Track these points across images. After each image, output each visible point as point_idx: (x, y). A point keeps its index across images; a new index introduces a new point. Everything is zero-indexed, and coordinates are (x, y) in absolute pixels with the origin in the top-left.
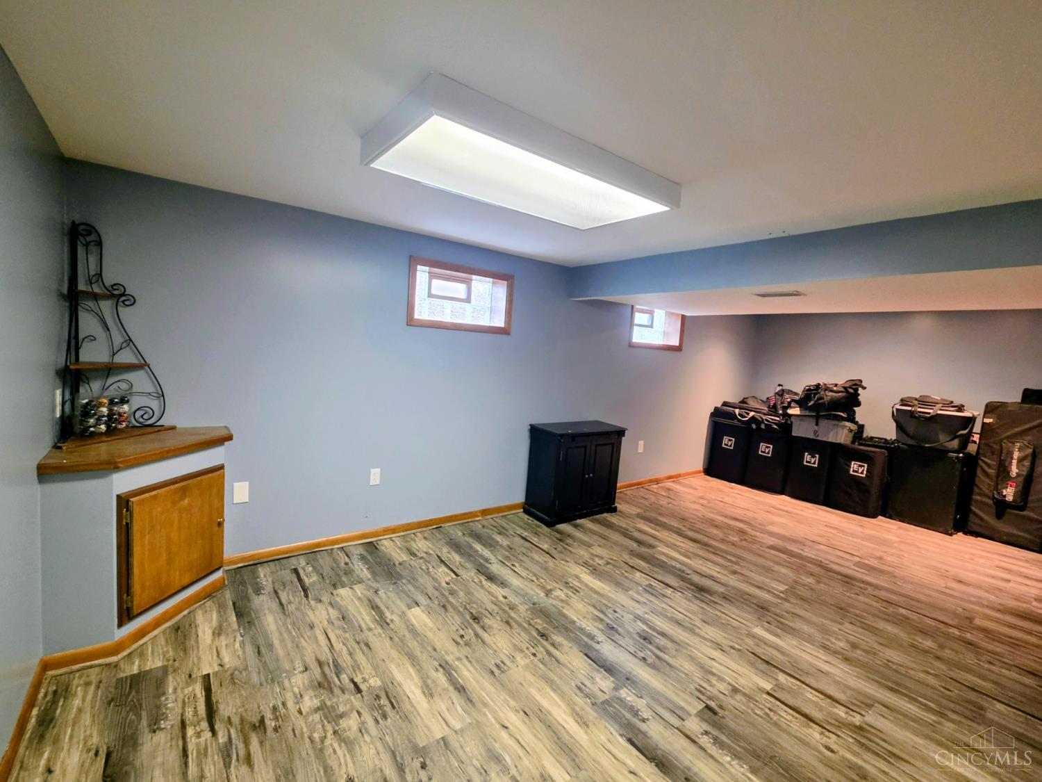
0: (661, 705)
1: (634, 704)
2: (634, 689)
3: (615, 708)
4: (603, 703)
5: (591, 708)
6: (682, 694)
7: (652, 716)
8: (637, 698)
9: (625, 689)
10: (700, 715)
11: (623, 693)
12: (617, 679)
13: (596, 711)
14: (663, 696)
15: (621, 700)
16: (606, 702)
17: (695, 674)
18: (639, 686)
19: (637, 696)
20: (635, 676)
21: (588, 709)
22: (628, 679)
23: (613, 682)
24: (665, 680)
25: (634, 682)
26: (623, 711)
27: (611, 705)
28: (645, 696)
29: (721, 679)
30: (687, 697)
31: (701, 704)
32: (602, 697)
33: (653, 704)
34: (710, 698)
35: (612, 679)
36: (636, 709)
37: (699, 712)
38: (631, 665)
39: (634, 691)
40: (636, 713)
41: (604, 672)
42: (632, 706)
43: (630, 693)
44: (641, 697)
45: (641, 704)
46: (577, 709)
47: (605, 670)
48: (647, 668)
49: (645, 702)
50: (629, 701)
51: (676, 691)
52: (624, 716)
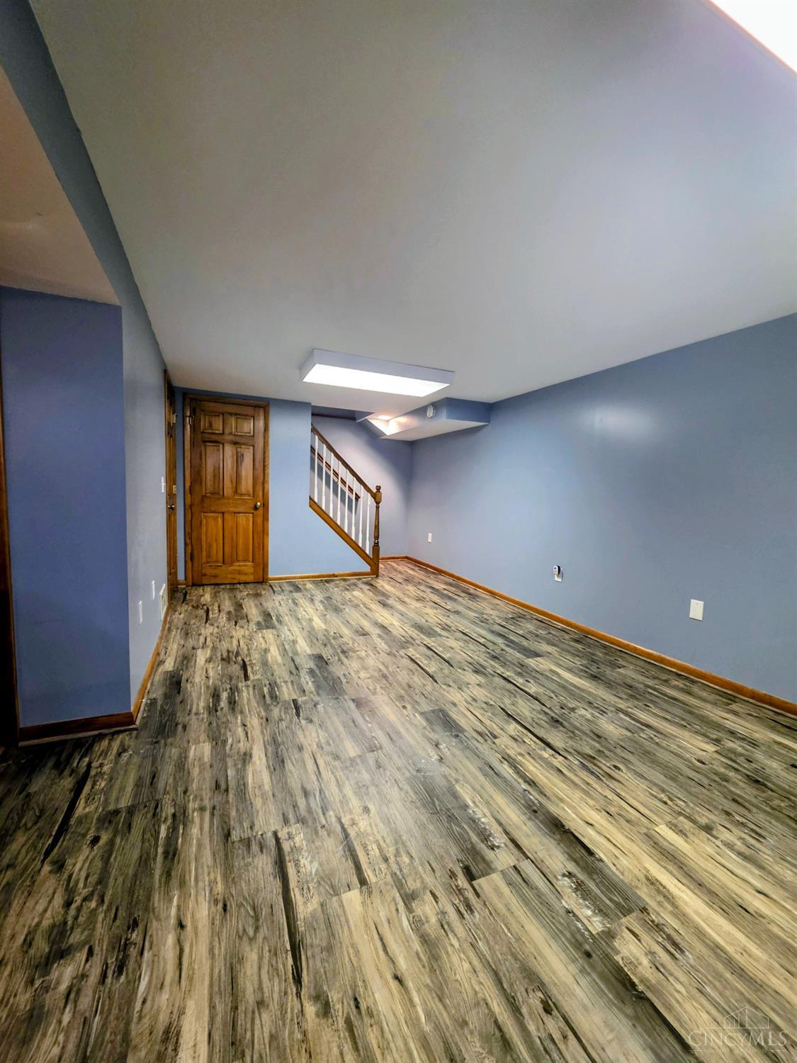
0: (539, 895)
1: (581, 901)
2: (578, 928)
3: (611, 900)
4: (630, 911)
5: (647, 903)
6: (500, 906)
7: (557, 879)
8: (575, 911)
9: (594, 933)
10: (488, 869)
11: (597, 925)
12: (607, 956)
13: (639, 898)
14: (532, 910)
15: (600, 911)
16: (627, 911)
17: (456, 944)
18: (568, 935)
19: (575, 915)
20: (574, 961)
21: (651, 904)
22: (588, 955)
23: (618, 952)
24: (518, 939)
25: (578, 945)
26: (598, 892)
27: (617, 904)
28: (562, 912)
29: (417, 924)
30: (495, 899)
31: (479, 885)
32: (631, 920)
33: (551, 898)
34: (460, 891)
35: (618, 958)
36: (578, 893)
37: (488, 874)
38: (578, 990)
39: (579, 925)
40: (580, 887)
41: (636, 981)
42: (584, 900)
43: (585, 921)
44: (568, 912)
45: (571, 900)
46: (670, 908)
47: (633, 985)
48: (546, 979)
49: (564, 903)
50: (588, 908)
51: (507, 914)
52: (597, 885)
